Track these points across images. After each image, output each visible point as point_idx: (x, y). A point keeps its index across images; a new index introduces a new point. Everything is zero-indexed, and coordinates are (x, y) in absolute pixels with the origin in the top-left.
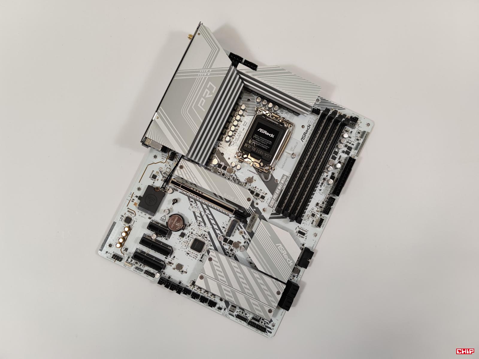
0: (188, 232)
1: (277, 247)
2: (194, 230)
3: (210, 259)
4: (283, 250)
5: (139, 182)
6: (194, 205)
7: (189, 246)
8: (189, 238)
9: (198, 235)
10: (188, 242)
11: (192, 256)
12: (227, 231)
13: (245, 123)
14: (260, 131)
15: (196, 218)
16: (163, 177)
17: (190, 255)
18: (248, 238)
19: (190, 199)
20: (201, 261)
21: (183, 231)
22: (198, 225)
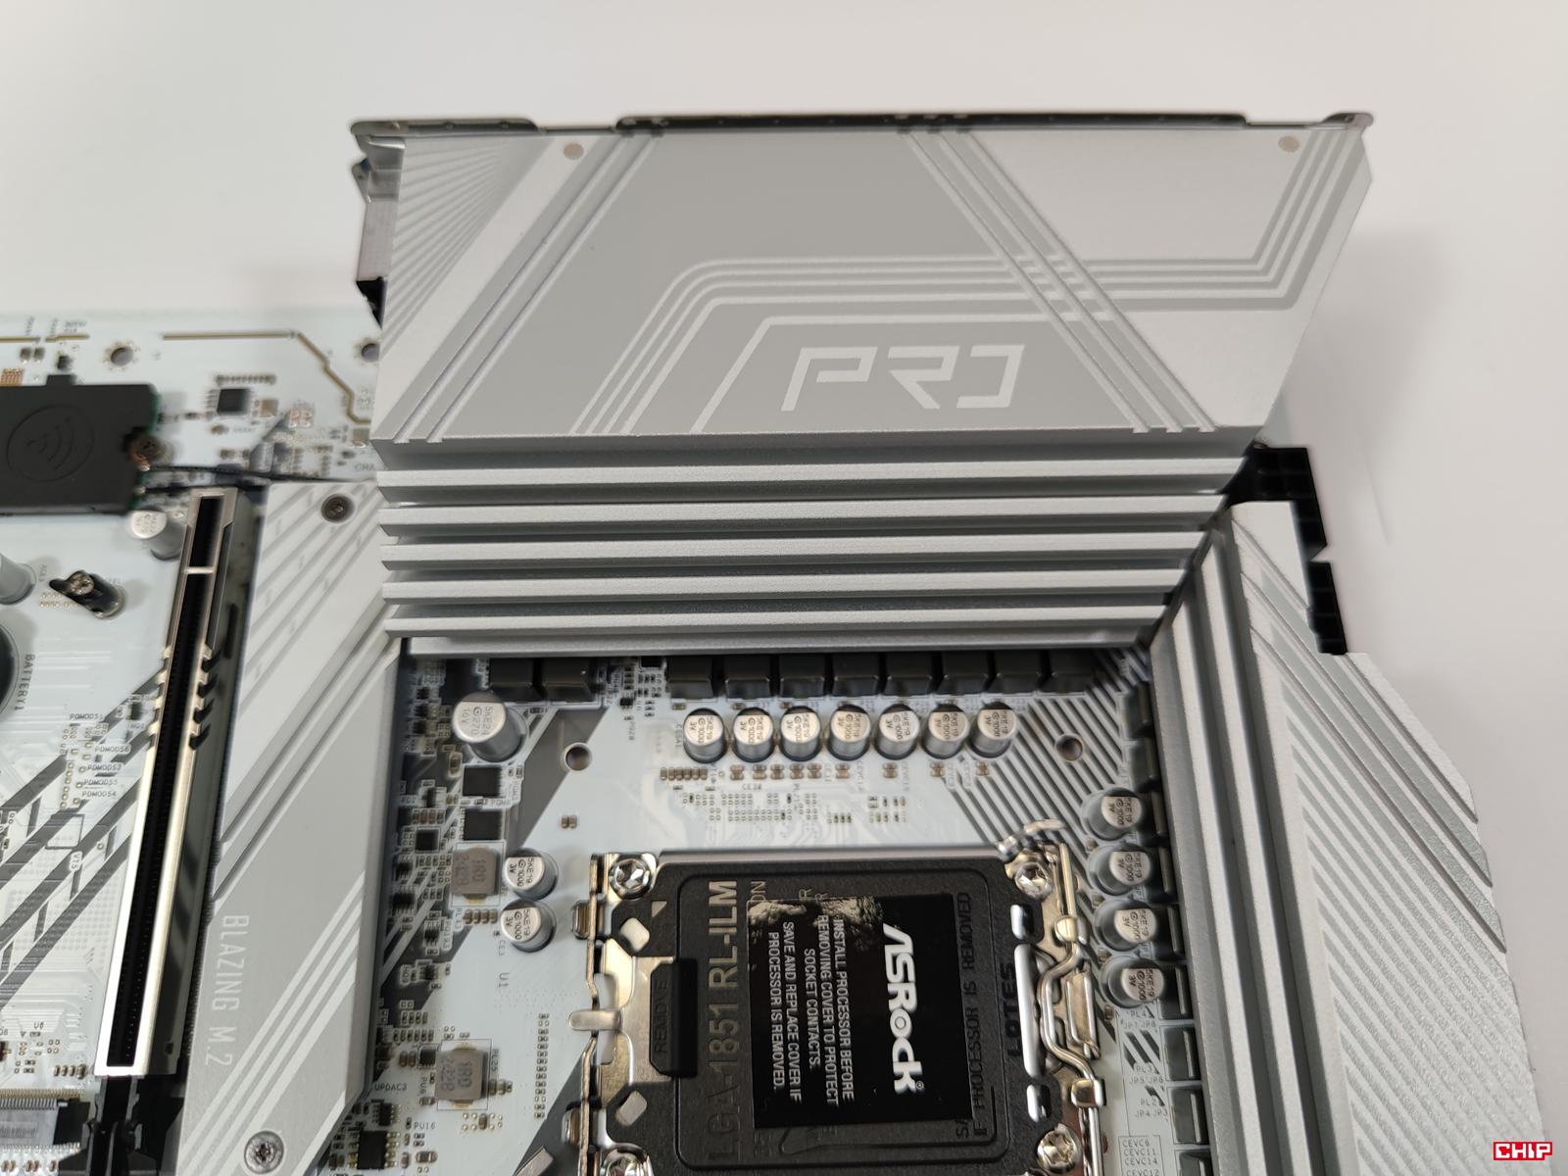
5: (167, 337)
13: (892, 810)
14: (889, 950)
16: (252, 455)
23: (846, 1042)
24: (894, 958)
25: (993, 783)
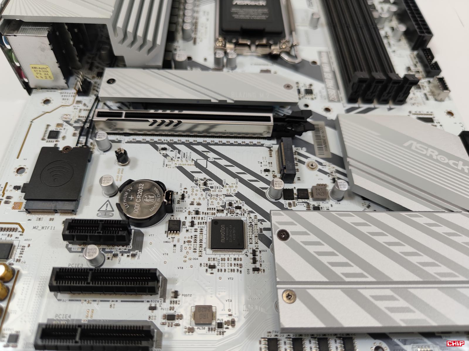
0: (186, 214)
1: (409, 147)
2: (199, 204)
3: (284, 235)
4: (427, 150)
5: (18, 158)
6: (172, 154)
7: (204, 246)
8: (196, 227)
9: (215, 211)
10: (198, 237)
11: (226, 268)
12: (279, 175)
14: (238, 4)
15: (192, 178)
16: (77, 128)
17: (218, 267)
18: (334, 170)
19: (158, 145)
20: (256, 270)
21: (172, 217)
22: (204, 190)
23: (256, 10)
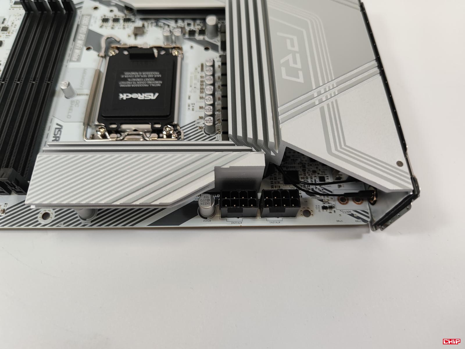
23: (133, 86)
24: (150, 95)
25: (197, 130)
